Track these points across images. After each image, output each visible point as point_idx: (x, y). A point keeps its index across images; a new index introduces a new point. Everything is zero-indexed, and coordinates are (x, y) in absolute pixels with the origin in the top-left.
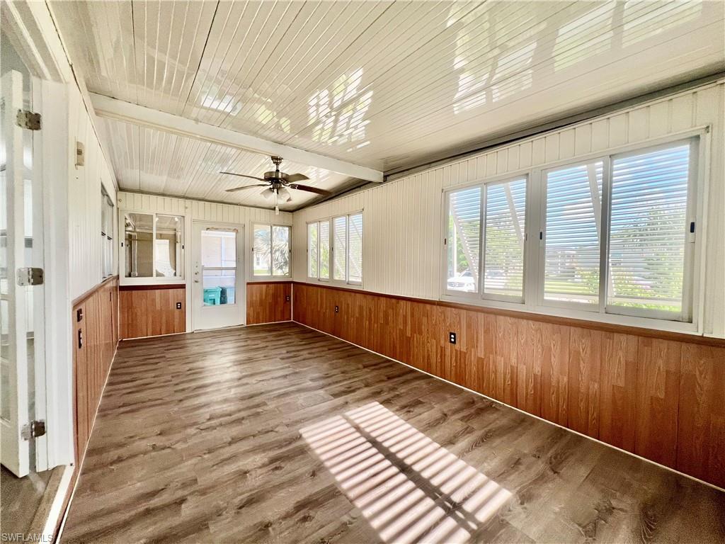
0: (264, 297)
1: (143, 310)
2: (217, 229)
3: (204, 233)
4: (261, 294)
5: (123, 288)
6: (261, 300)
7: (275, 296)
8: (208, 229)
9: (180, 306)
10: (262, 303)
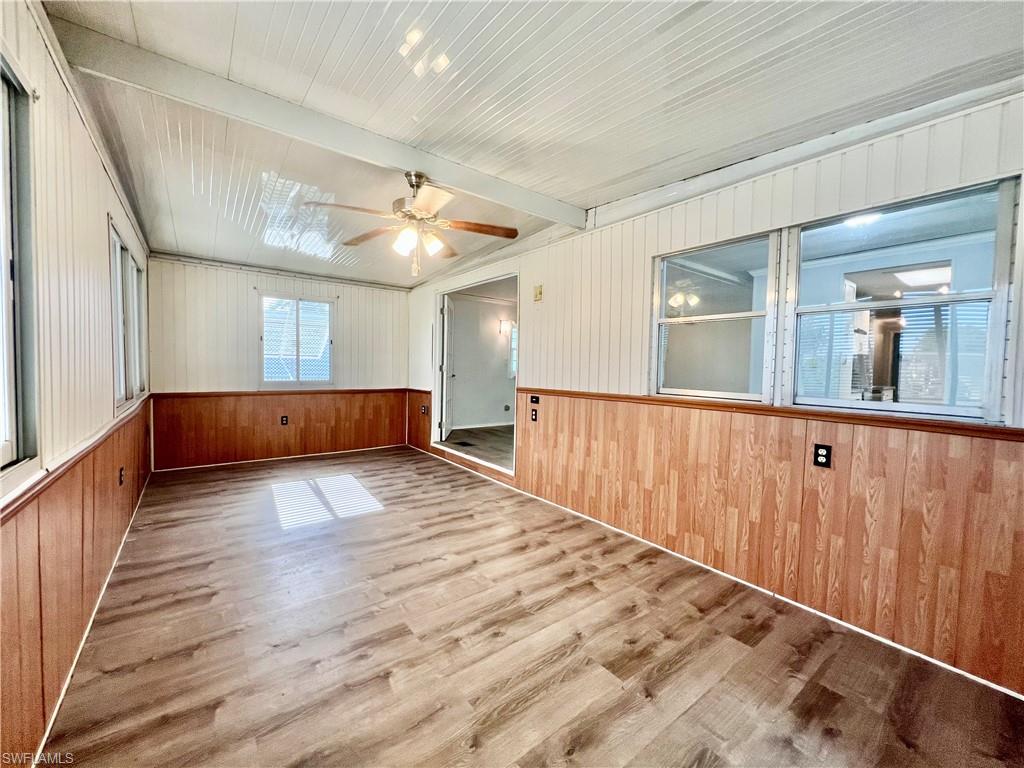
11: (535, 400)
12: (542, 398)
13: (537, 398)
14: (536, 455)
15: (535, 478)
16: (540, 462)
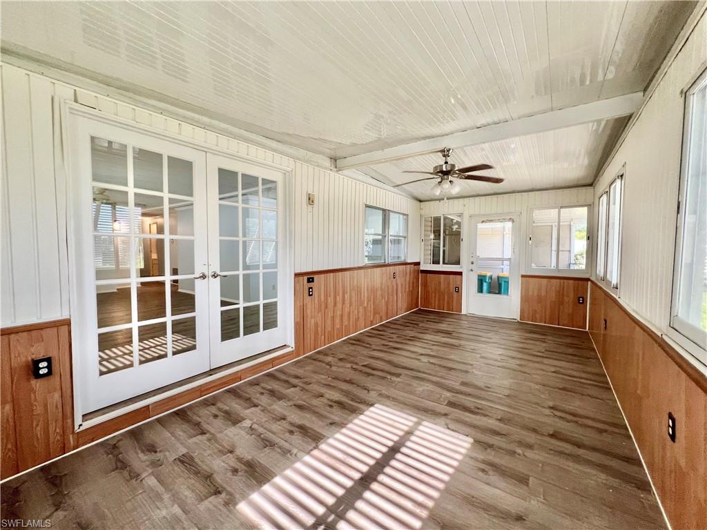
0: (543, 294)
1: (433, 289)
2: (491, 221)
3: (480, 226)
4: (540, 289)
5: (423, 272)
6: (539, 296)
7: (561, 294)
8: (483, 222)
9: (458, 290)
10: (540, 299)
11: (310, 280)
12: (316, 277)
13: (313, 278)
14: (313, 320)
15: (313, 338)
16: (316, 324)
